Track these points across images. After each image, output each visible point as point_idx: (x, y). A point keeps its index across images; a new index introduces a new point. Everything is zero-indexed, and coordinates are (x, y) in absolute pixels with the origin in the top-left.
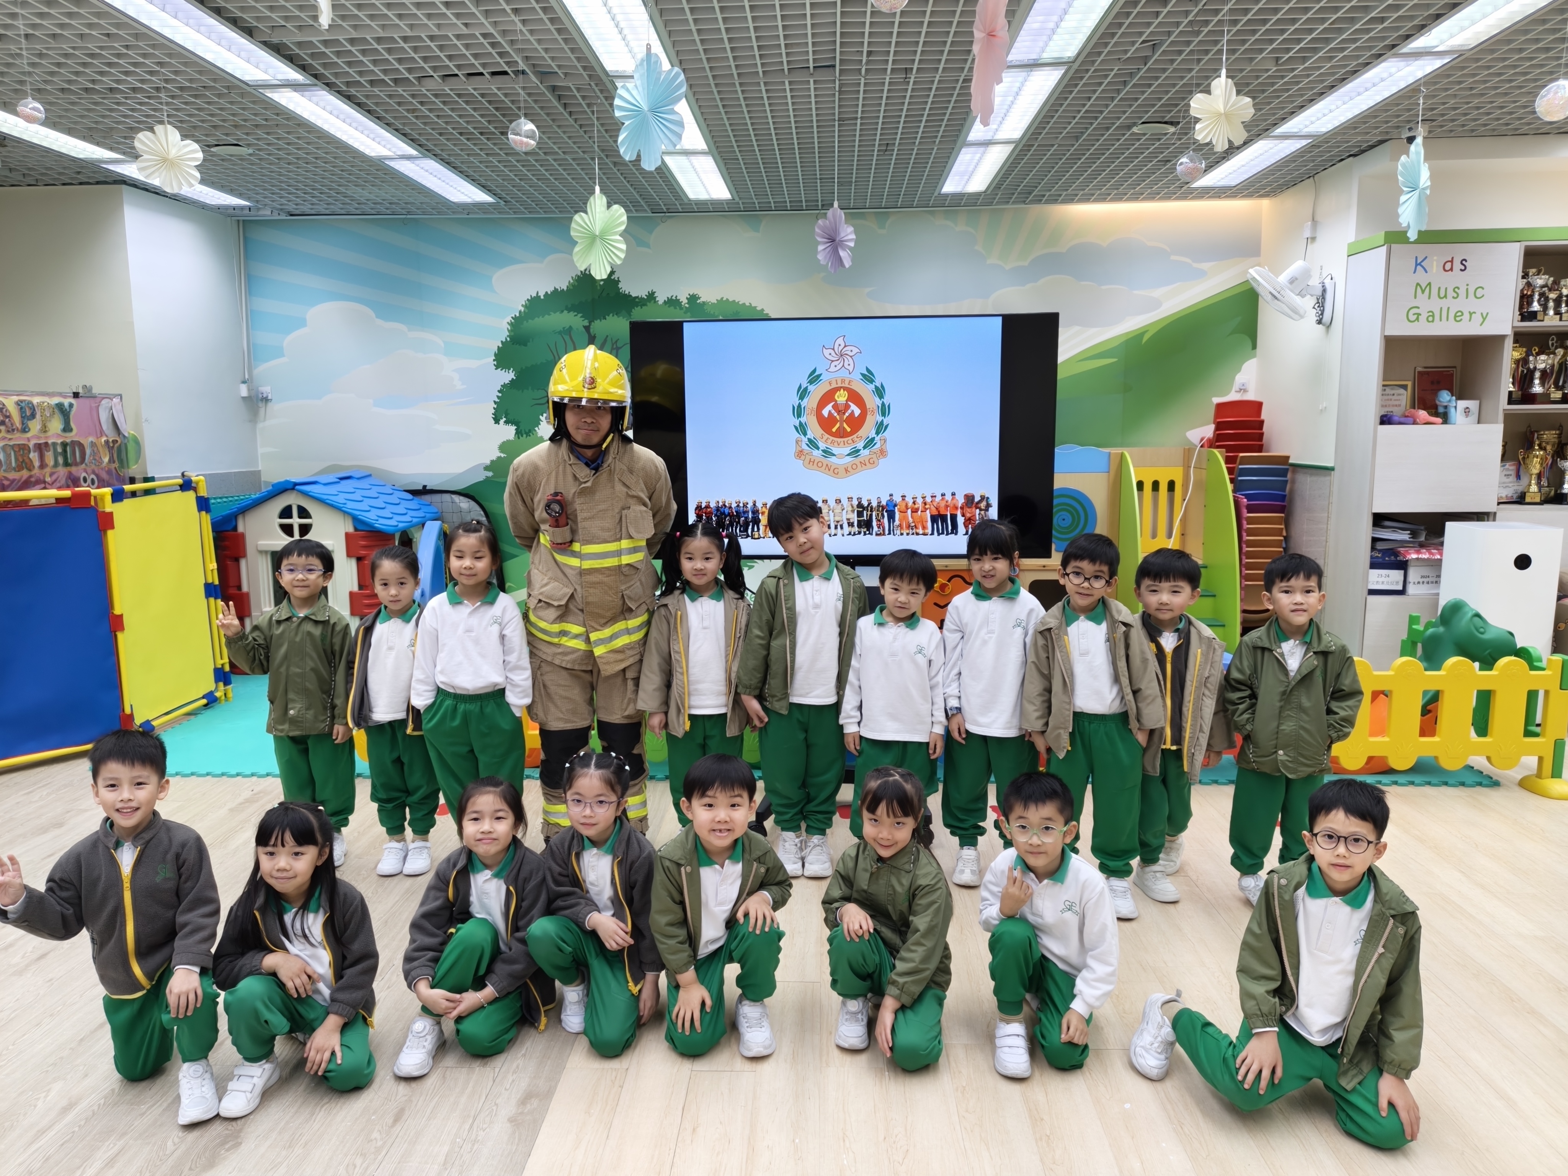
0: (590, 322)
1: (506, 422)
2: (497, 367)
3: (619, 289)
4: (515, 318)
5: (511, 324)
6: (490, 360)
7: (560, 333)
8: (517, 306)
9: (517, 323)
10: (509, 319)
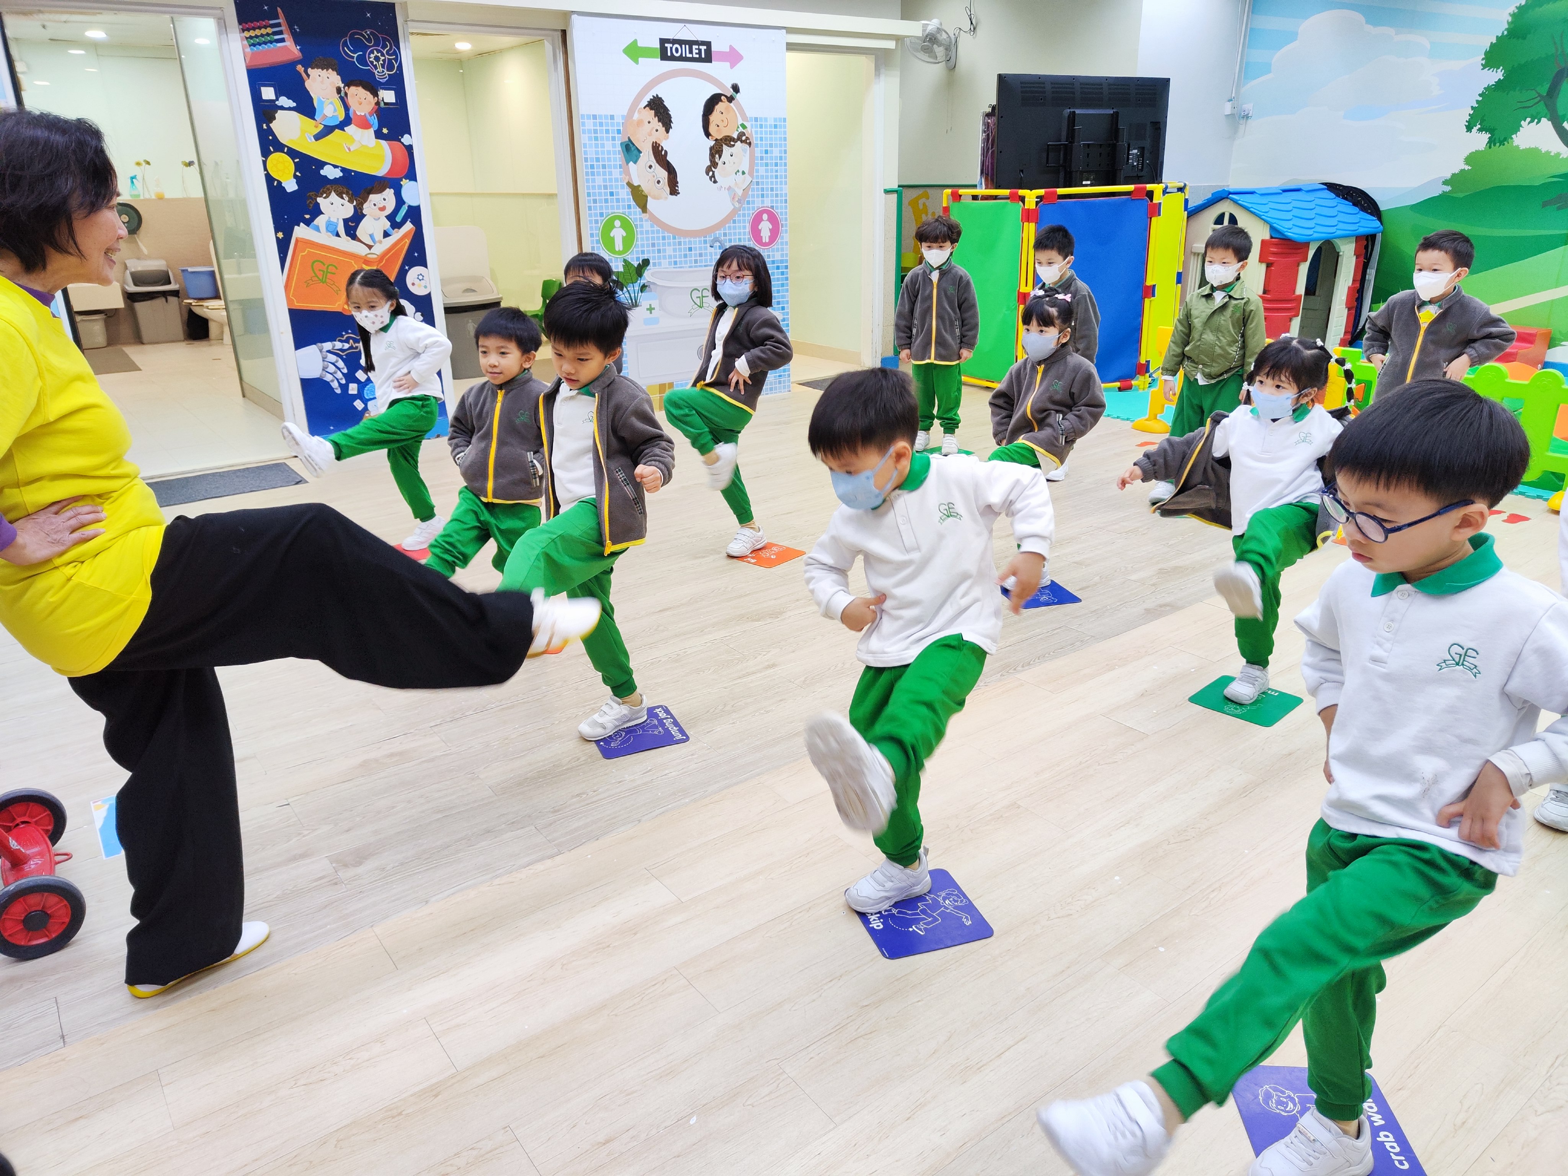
1: (1480, 130)
2: (1484, 67)
6: (1479, 59)
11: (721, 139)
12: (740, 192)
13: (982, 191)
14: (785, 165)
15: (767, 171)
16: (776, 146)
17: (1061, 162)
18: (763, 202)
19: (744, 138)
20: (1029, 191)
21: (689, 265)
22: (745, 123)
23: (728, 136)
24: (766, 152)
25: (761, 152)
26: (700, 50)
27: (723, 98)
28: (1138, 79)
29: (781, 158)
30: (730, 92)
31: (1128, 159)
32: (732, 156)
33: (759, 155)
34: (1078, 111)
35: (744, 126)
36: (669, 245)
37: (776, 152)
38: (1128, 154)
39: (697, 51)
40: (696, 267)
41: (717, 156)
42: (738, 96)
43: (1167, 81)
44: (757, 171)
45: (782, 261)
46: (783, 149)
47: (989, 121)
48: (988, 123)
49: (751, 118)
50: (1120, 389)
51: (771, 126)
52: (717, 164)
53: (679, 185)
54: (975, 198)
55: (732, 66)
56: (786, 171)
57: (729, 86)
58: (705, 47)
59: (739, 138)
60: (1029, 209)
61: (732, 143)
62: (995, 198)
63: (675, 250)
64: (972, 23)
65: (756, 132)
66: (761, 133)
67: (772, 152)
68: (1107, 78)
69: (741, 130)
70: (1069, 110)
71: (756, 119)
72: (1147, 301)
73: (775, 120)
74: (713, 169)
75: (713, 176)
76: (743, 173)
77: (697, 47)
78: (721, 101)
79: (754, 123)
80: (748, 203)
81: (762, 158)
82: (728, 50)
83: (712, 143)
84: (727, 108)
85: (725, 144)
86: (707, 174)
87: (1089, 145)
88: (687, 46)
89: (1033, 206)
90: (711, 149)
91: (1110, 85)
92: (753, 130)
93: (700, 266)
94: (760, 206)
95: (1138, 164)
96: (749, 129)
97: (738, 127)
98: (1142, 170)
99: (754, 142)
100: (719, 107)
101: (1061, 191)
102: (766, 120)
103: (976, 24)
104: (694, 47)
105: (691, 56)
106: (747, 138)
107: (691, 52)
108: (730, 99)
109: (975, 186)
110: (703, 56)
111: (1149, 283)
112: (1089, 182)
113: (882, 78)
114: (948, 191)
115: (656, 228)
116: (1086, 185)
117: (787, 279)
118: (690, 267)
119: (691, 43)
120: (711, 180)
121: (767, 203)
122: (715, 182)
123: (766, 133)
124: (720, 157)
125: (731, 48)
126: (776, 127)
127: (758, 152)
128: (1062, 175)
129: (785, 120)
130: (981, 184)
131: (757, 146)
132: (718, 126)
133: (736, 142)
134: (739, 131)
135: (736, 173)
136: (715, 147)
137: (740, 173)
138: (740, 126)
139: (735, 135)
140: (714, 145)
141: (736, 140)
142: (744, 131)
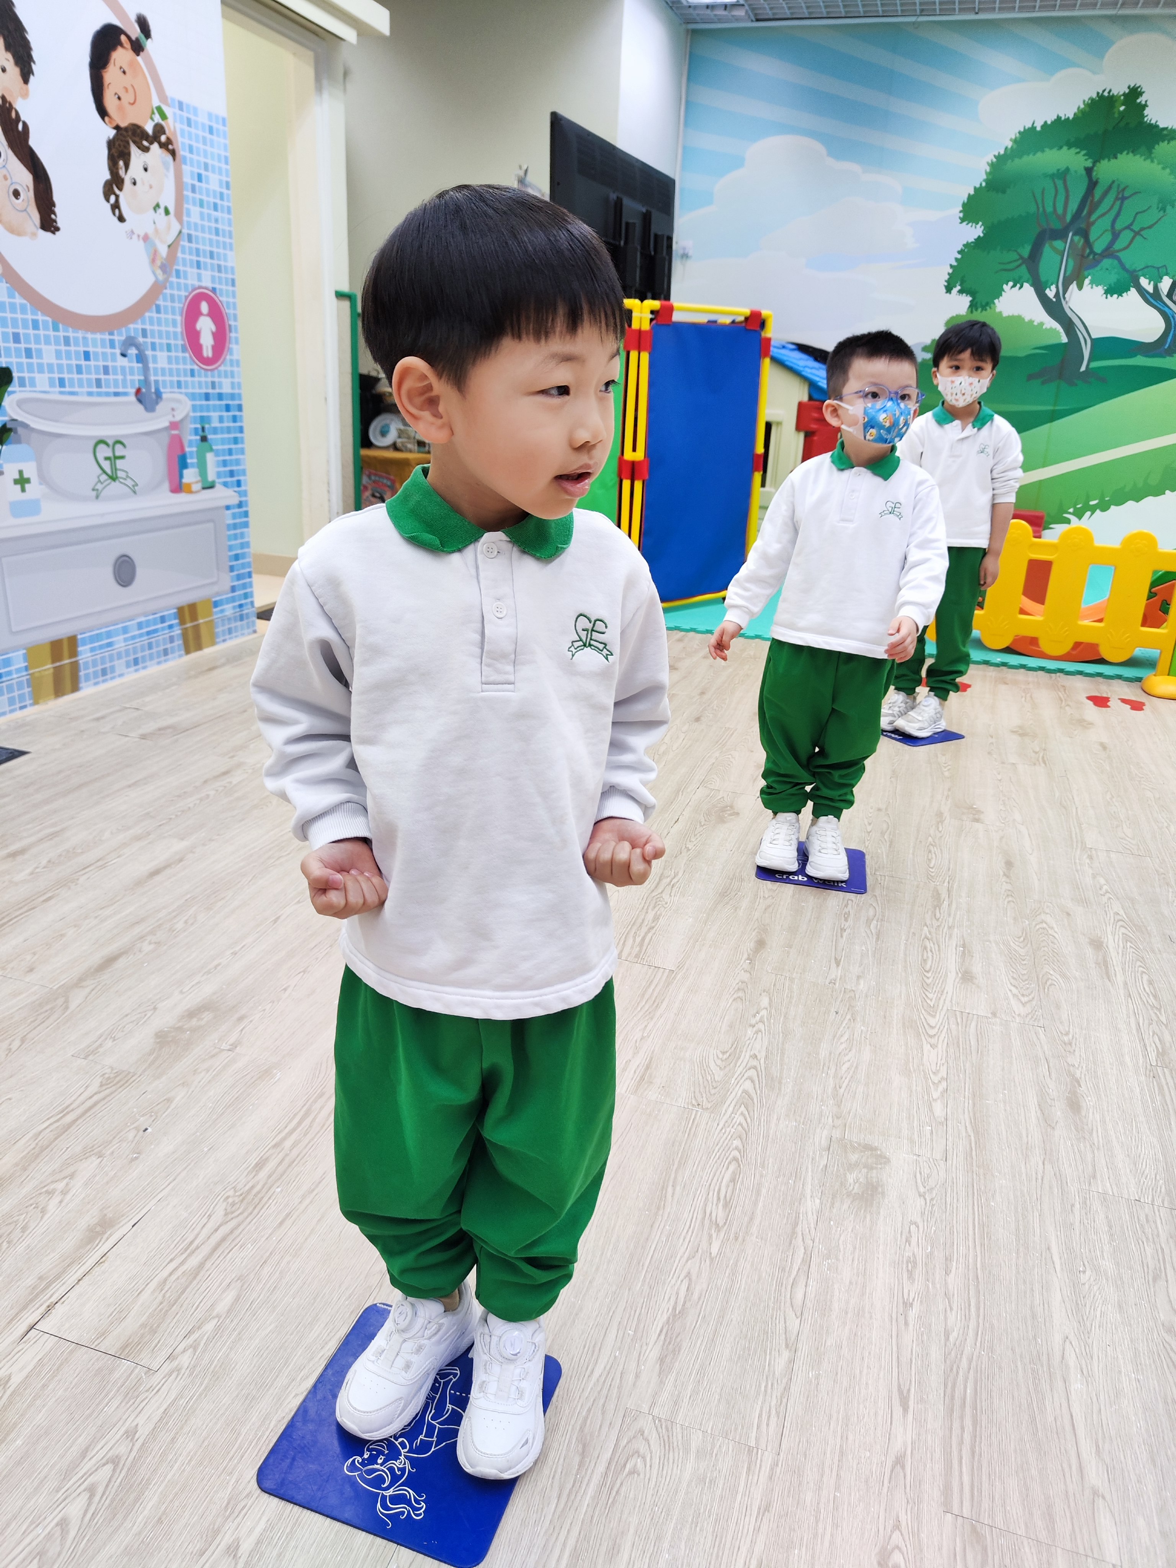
0: (1094, 163)
1: (961, 292)
2: (962, 220)
3: (1143, 116)
4: (998, 157)
5: (992, 165)
6: (956, 211)
7: (1053, 177)
8: (1004, 141)
9: (1000, 161)
10: (990, 158)
11: (126, 130)
12: (163, 251)
14: (229, 210)
15: (202, 216)
16: (214, 169)
18: (199, 278)
20: (639, 302)
21: (85, 389)
22: (165, 108)
23: (138, 127)
24: (200, 178)
25: (192, 175)
27: (123, 38)
29: (222, 196)
30: (135, 30)
32: (146, 170)
33: (189, 181)
34: (623, 199)
35: (161, 112)
36: (47, 342)
37: (214, 182)
40: (99, 394)
41: (121, 163)
42: (149, 45)
43: (672, 183)
44: (188, 213)
45: (232, 396)
46: (224, 178)
49: (171, 100)
51: (203, 126)
52: (123, 181)
53: (57, 210)
56: (230, 223)
57: (133, 17)
59: (157, 135)
60: (639, 331)
61: (145, 143)
63: (58, 354)
66: (190, 136)
67: (208, 180)
69: (157, 118)
70: (615, 195)
71: (181, 106)
72: (756, 475)
73: (210, 115)
74: (116, 191)
75: (118, 205)
76: (167, 212)
78: (121, 45)
79: (177, 112)
80: (178, 275)
81: (193, 190)
83: (112, 133)
84: (132, 64)
85: (134, 142)
86: (106, 198)
89: (646, 326)
90: (110, 144)
93: (107, 394)
94: (197, 284)
96: (170, 120)
97: (153, 112)
99: (181, 152)
100: (121, 56)
102: (196, 111)
106: (169, 141)
108: (137, 47)
111: (758, 450)
115: (18, 300)
117: (241, 430)
118: (90, 394)
120: (114, 213)
121: (207, 283)
122: (121, 219)
123: (197, 139)
124: (126, 167)
126: (211, 130)
127: (187, 174)
131: (184, 160)
132: (119, 98)
133: (151, 143)
134: (156, 121)
135: (155, 209)
136: (117, 144)
137: (161, 211)
138: (155, 111)
139: (149, 128)
140: (114, 138)
141: (150, 139)
142: (163, 123)
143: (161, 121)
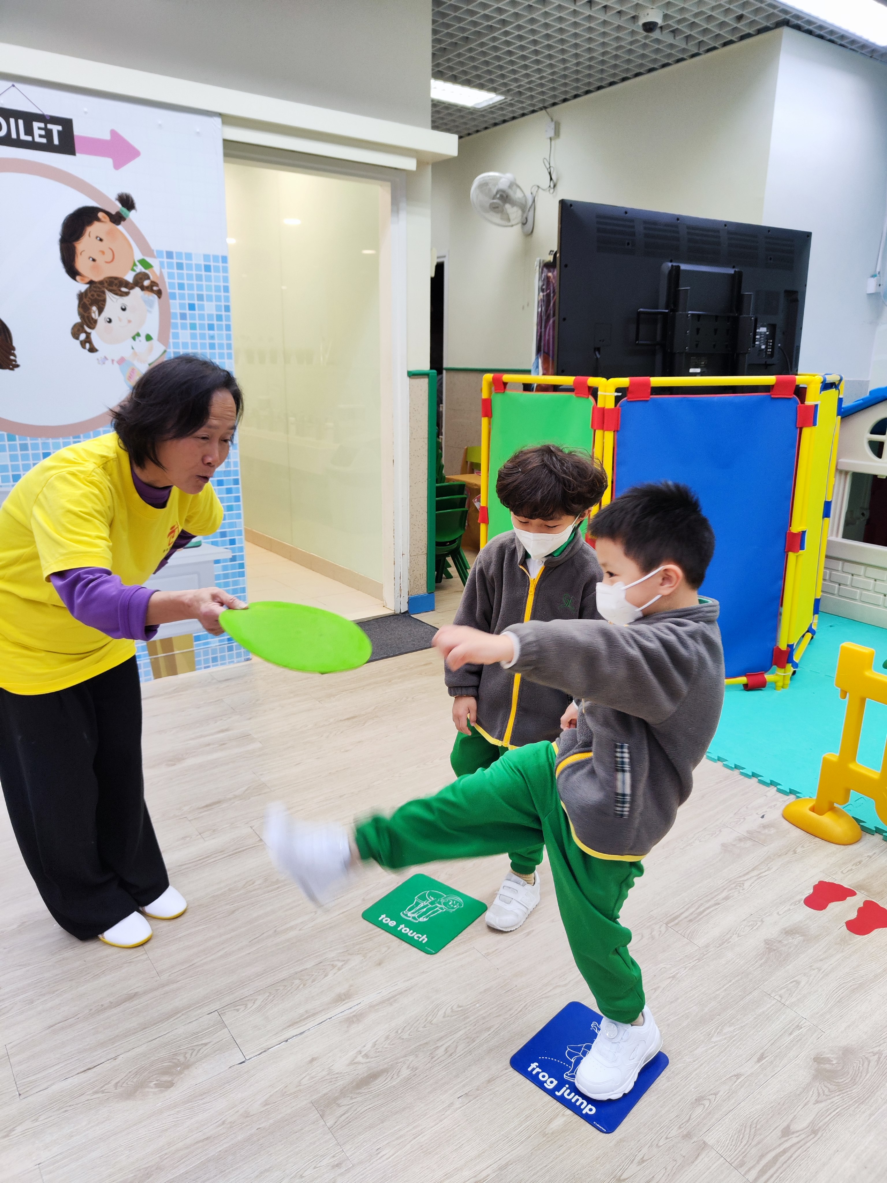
11: (101, 282)
12: (143, 368)
13: (538, 378)
14: (228, 328)
15: (193, 336)
16: (210, 298)
17: (659, 338)
19: (146, 283)
20: (604, 380)
22: (149, 260)
23: (116, 278)
24: (192, 307)
25: (182, 306)
26: (49, 134)
27: (101, 215)
28: (769, 229)
29: (219, 318)
30: (116, 207)
31: (754, 340)
32: (124, 309)
33: (178, 311)
34: (684, 267)
35: (144, 263)
37: (210, 308)
38: (755, 334)
39: (43, 133)
41: (94, 308)
42: (132, 215)
43: (807, 236)
44: (176, 336)
46: (223, 304)
47: (550, 274)
48: (548, 278)
49: (160, 253)
50: (747, 687)
51: (198, 267)
52: (95, 321)
53: (16, 352)
54: (527, 387)
55: (117, 166)
56: (229, 337)
57: (113, 195)
58: (60, 128)
59: (139, 281)
60: (603, 410)
61: (124, 289)
62: (555, 388)
64: (551, 179)
65: (171, 276)
66: (181, 276)
67: (202, 308)
68: (726, 224)
69: (140, 268)
70: (670, 264)
71: (170, 255)
72: (792, 556)
73: (206, 257)
74: (88, 330)
75: (88, 340)
76: (149, 338)
77: (42, 125)
78: (98, 220)
79: (165, 260)
81: (183, 316)
82: (107, 137)
83: (83, 287)
84: (109, 233)
85: (110, 291)
86: (75, 335)
87: (699, 316)
88: (21, 122)
89: (610, 404)
90: (81, 296)
91: (729, 233)
92: (165, 271)
95: (766, 348)
96: (156, 268)
97: (135, 265)
98: (772, 355)
99: (167, 290)
100: (94, 230)
101: (657, 381)
102: (189, 256)
103: (557, 180)
104: (36, 125)
105: (29, 138)
106: (154, 284)
107: (29, 131)
108: (117, 219)
109: (528, 372)
110: (56, 141)
111: (796, 528)
112: (698, 370)
113: (403, 215)
114: (489, 377)
116: (695, 374)
119: (29, 118)
120: (84, 347)
122: (92, 350)
123: (190, 277)
124: (101, 310)
125: (113, 133)
126: (208, 268)
127: (175, 307)
128: (659, 358)
129: (225, 259)
130: (537, 367)
131: (173, 296)
132: (94, 260)
133: (132, 288)
134: (138, 271)
135: (134, 338)
136: (89, 295)
137: (143, 338)
138: (137, 263)
139: (129, 277)
140: (86, 291)
141: (130, 285)
142: (147, 271)
143: (143, 270)
